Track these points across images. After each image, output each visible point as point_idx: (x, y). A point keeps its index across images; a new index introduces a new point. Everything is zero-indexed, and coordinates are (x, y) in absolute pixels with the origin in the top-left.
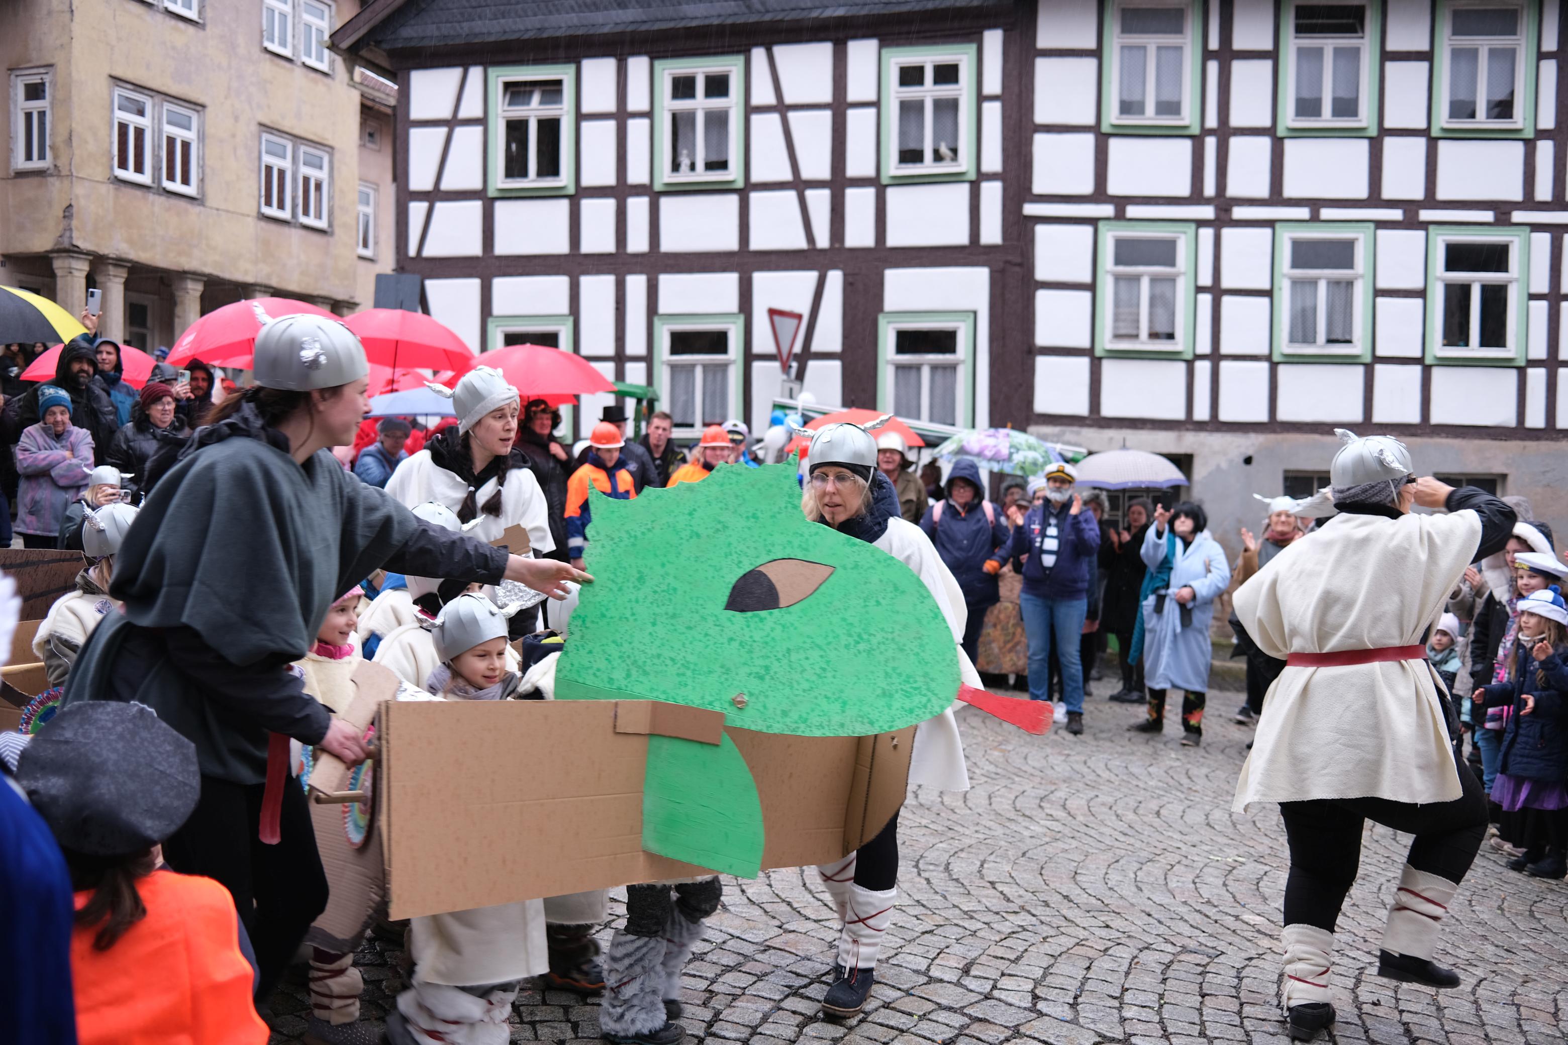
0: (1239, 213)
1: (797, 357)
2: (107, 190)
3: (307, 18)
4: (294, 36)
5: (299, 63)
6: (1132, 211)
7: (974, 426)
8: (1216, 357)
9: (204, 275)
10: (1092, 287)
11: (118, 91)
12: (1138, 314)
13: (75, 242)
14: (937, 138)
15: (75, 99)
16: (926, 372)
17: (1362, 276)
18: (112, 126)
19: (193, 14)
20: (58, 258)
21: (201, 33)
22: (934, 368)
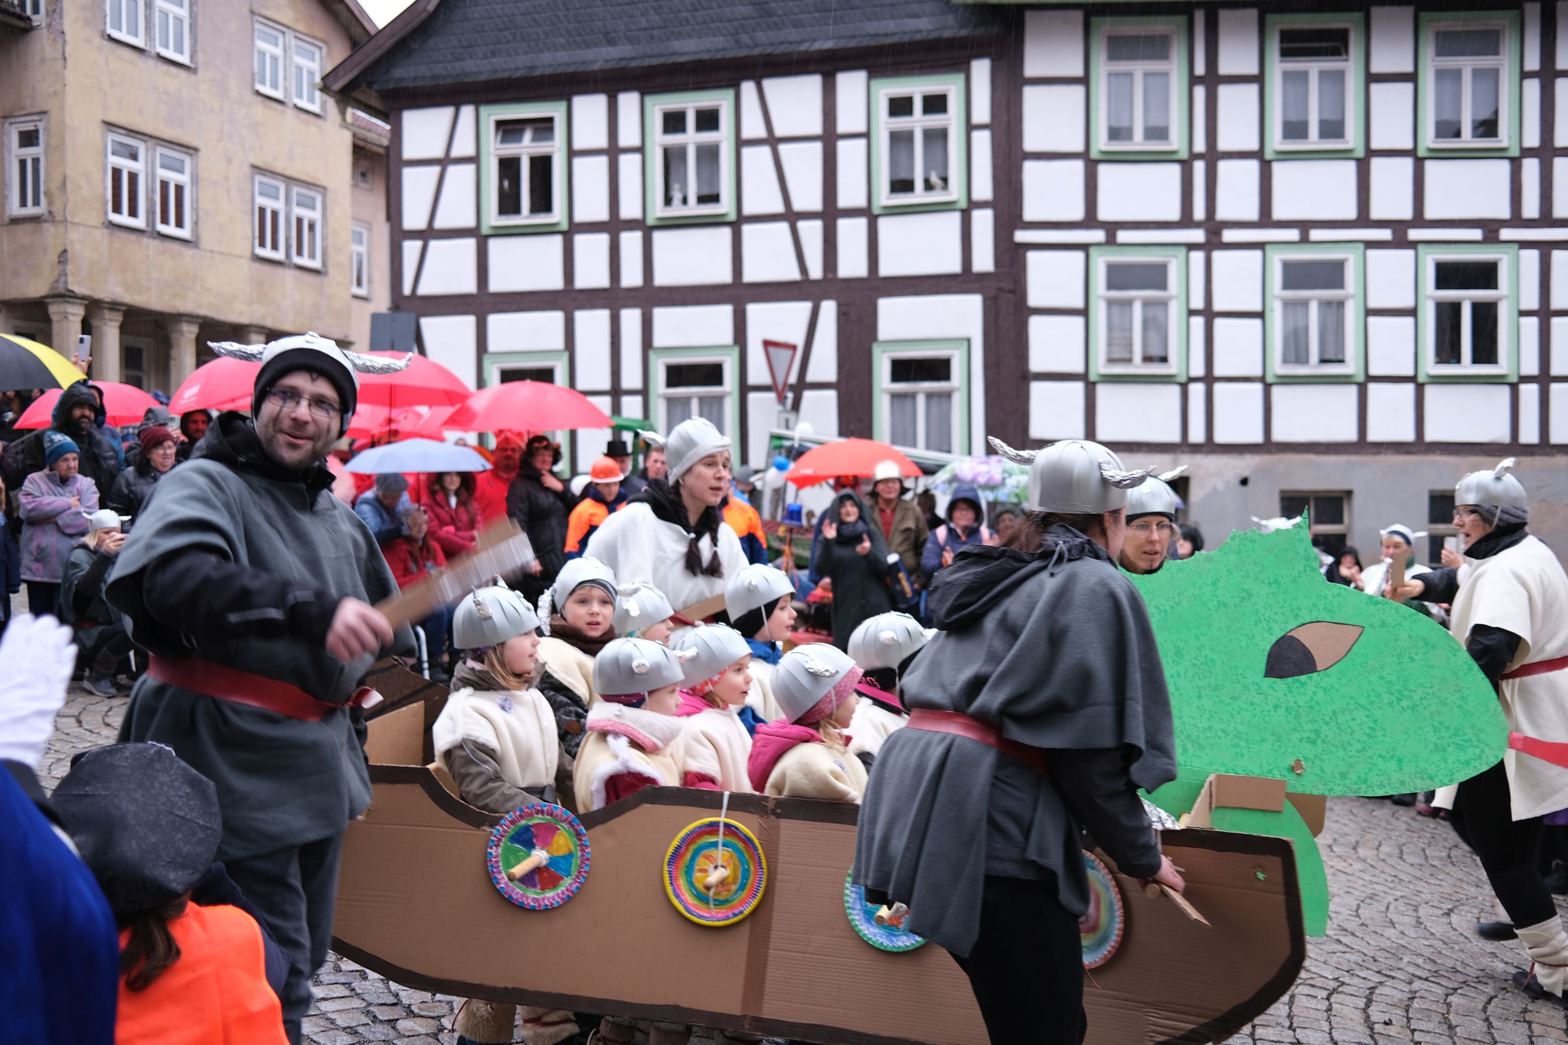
0: (1229, 236)
1: (792, 388)
2: (101, 235)
3: (298, 60)
4: (285, 79)
5: (291, 105)
6: (1123, 236)
7: (970, 453)
8: (1209, 379)
9: (198, 317)
10: (1084, 312)
11: (111, 137)
12: (1131, 338)
13: (71, 287)
14: (927, 168)
15: (69, 145)
16: (921, 401)
17: (1353, 296)
18: (105, 172)
19: (184, 59)
20: (52, 303)
21: (193, 78)
22: (930, 396)
